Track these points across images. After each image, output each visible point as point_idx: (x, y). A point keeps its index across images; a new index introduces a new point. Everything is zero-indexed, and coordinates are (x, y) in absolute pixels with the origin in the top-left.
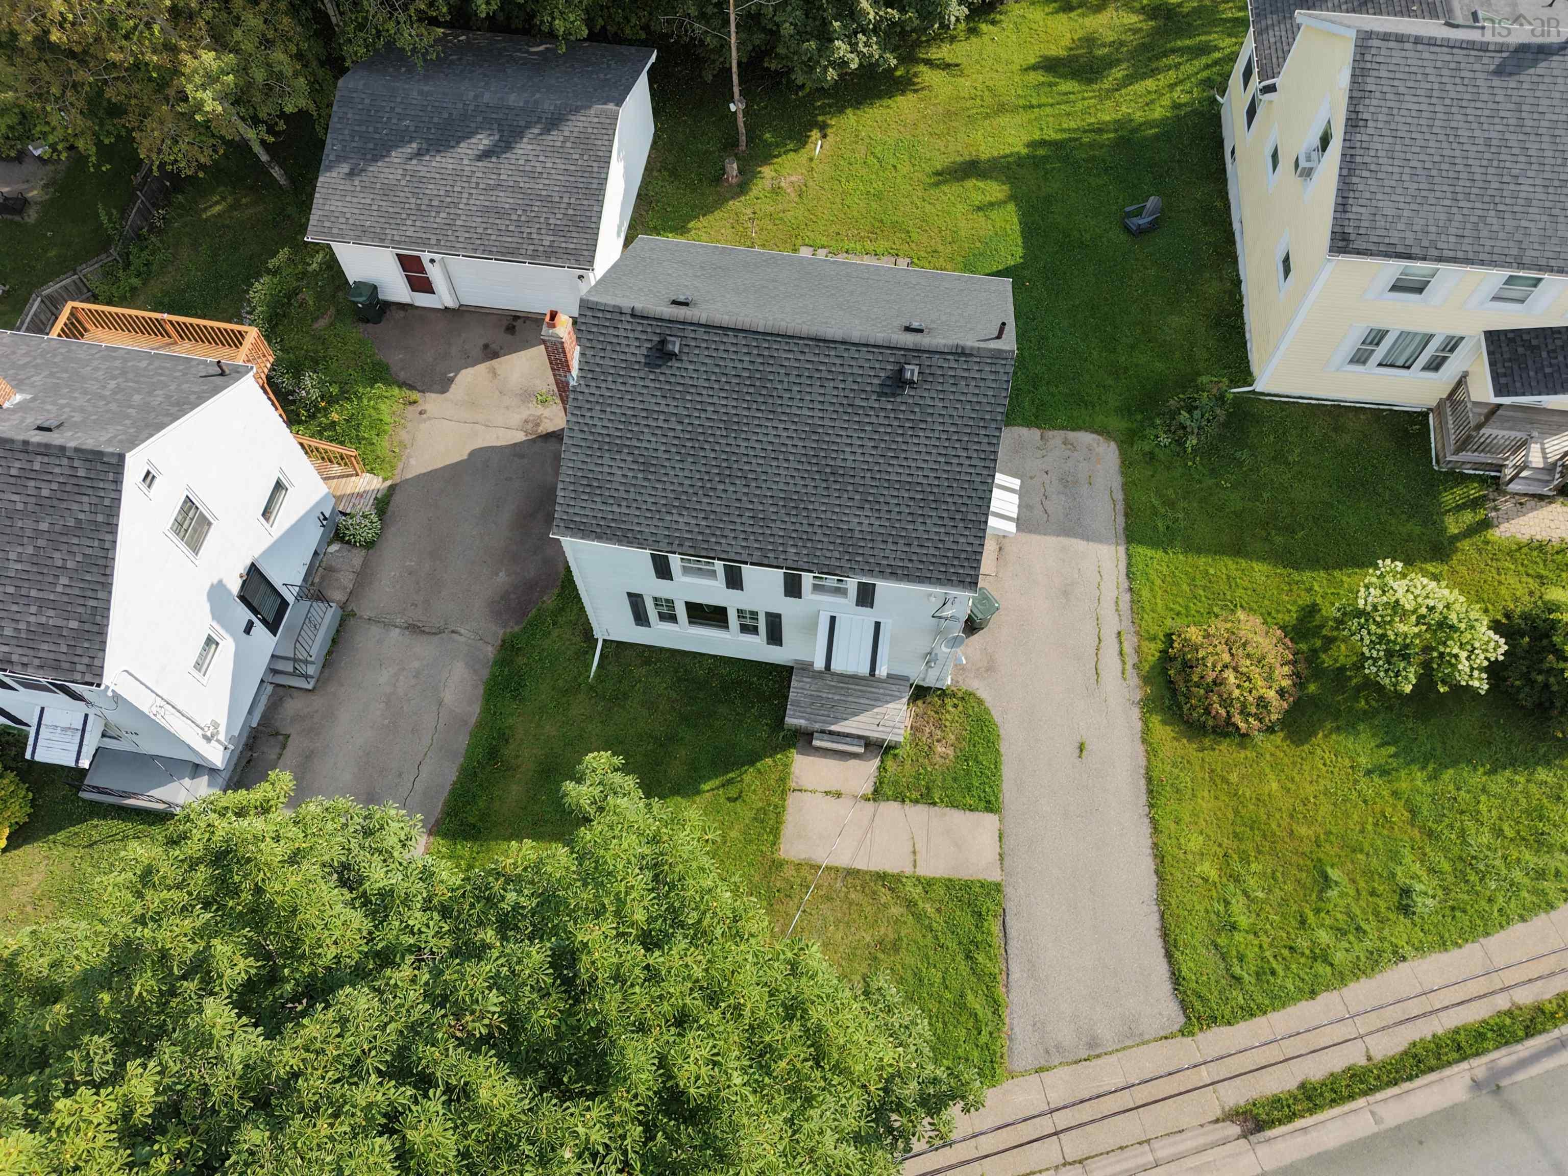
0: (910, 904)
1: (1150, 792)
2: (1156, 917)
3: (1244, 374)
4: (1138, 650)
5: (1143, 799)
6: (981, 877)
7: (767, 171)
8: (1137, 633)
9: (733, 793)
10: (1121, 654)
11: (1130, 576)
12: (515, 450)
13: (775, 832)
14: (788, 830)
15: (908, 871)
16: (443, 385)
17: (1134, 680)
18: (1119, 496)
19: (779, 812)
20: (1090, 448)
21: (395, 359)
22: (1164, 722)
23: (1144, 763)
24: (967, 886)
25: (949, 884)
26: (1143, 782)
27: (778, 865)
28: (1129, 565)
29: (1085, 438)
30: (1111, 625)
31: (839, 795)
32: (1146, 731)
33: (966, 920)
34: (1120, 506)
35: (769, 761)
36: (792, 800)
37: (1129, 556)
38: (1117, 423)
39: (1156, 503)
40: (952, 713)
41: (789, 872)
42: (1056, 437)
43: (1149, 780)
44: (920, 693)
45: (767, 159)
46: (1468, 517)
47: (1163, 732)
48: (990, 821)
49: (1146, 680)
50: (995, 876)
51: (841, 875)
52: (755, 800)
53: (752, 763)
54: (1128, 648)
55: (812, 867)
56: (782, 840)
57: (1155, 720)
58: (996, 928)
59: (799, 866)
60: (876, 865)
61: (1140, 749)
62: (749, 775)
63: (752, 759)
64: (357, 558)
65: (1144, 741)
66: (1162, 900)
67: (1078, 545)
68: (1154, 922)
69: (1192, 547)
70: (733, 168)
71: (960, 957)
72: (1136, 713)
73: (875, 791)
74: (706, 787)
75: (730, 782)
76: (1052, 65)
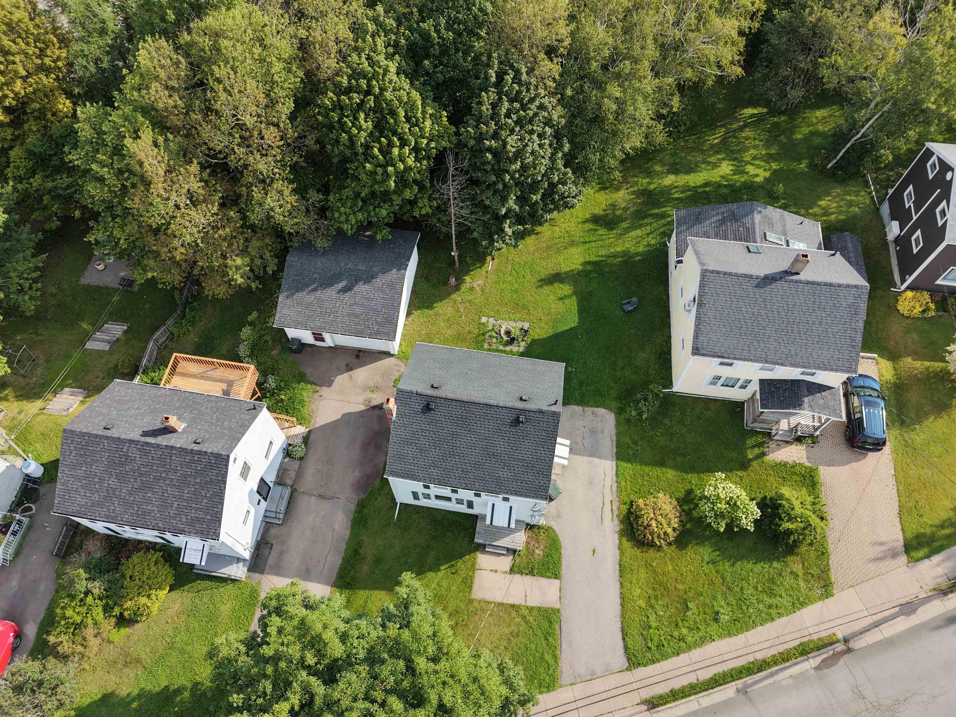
0: (524, 617)
1: (620, 570)
2: (620, 623)
3: (669, 384)
4: (619, 509)
5: (618, 573)
6: (552, 606)
7: (467, 279)
8: (619, 501)
9: (454, 571)
10: (612, 510)
11: (617, 475)
12: (361, 414)
13: (471, 587)
14: (475, 586)
15: (523, 604)
16: (330, 384)
17: (616, 522)
18: (614, 438)
19: (472, 578)
20: (603, 416)
21: (308, 371)
22: (628, 540)
23: (619, 558)
24: (546, 610)
25: (539, 609)
26: (618, 566)
27: (471, 601)
28: (617, 471)
29: (601, 411)
30: (609, 497)
31: (496, 571)
32: (620, 544)
33: (546, 624)
34: (615, 443)
35: (468, 557)
36: (477, 573)
37: (617, 466)
38: (615, 404)
39: (630, 442)
40: (542, 536)
41: (476, 604)
42: (589, 410)
43: (620, 565)
44: (530, 527)
45: (467, 272)
46: (757, 451)
47: (627, 544)
48: (556, 582)
49: (621, 522)
50: (557, 606)
51: (497, 605)
52: (462, 573)
53: (461, 558)
54: (615, 508)
55: (485, 602)
56: (473, 590)
57: (624, 539)
58: (557, 628)
59: (480, 602)
60: (511, 601)
61: (617, 552)
62: (460, 563)
63: (461, 556)
64: (296, 464)
65: (619, 549)
66: (623, 616)
67: (596, 460)
68: (619, 625)
69: (642, 463)
70: (453, 281)
71: (543, 639)
72: (616, 536)
73: (511, 570)
74: (442, 568)
75: (452, 566)
76: (596, 220)
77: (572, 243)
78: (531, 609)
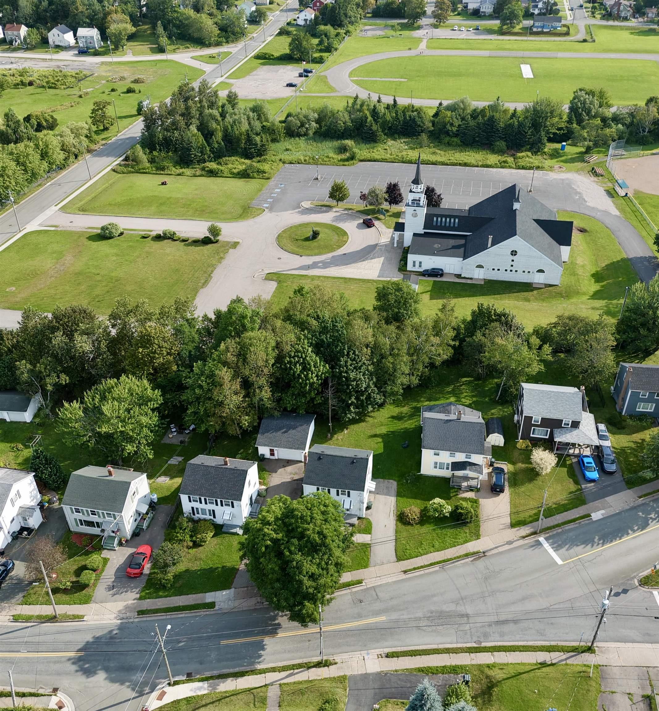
0: (356, 546)
3: (420, 471)
5: (395, 533)
6: (367, 543)
7: (336, 436)
8: (396, 510)
10: (393, 513)
11: (396, 502)
12: (289, 482)
15: (356, 542)
16: (276, 472)
17: (395, 517)
20: (392, 483)
21: (267, 468)
23: (395, 528)
24: (365, 544)
25: (362, 544)
28: (396, 500)
29: (391, 481)
30: (392, 509)
32: (396, 524)
33: (364, 548)
34: (396, 491)
38: (397, 479)
39: (402, 491)
40: (364, 521)
42: (386, 481)
43: (396, 531)
44: (359, 518)
45: (335, 434)
46: (454, 494)
47: (399, 524)
48: (369, 535)
49: (397, 517)
50: (369, 543)
54: (395, 512)
57: (398, 522)
58: (369, 549)
61: (395, 526)
64: (262, 498)
66: (396, 546)
67: (388, 497)
68: (394, 549)
69: (407, 497)
70: (329, 435)
71: (363, 553)
72: (395, 521)
76: (393, 417)
77: (382, 425)
78: (358, 544)
